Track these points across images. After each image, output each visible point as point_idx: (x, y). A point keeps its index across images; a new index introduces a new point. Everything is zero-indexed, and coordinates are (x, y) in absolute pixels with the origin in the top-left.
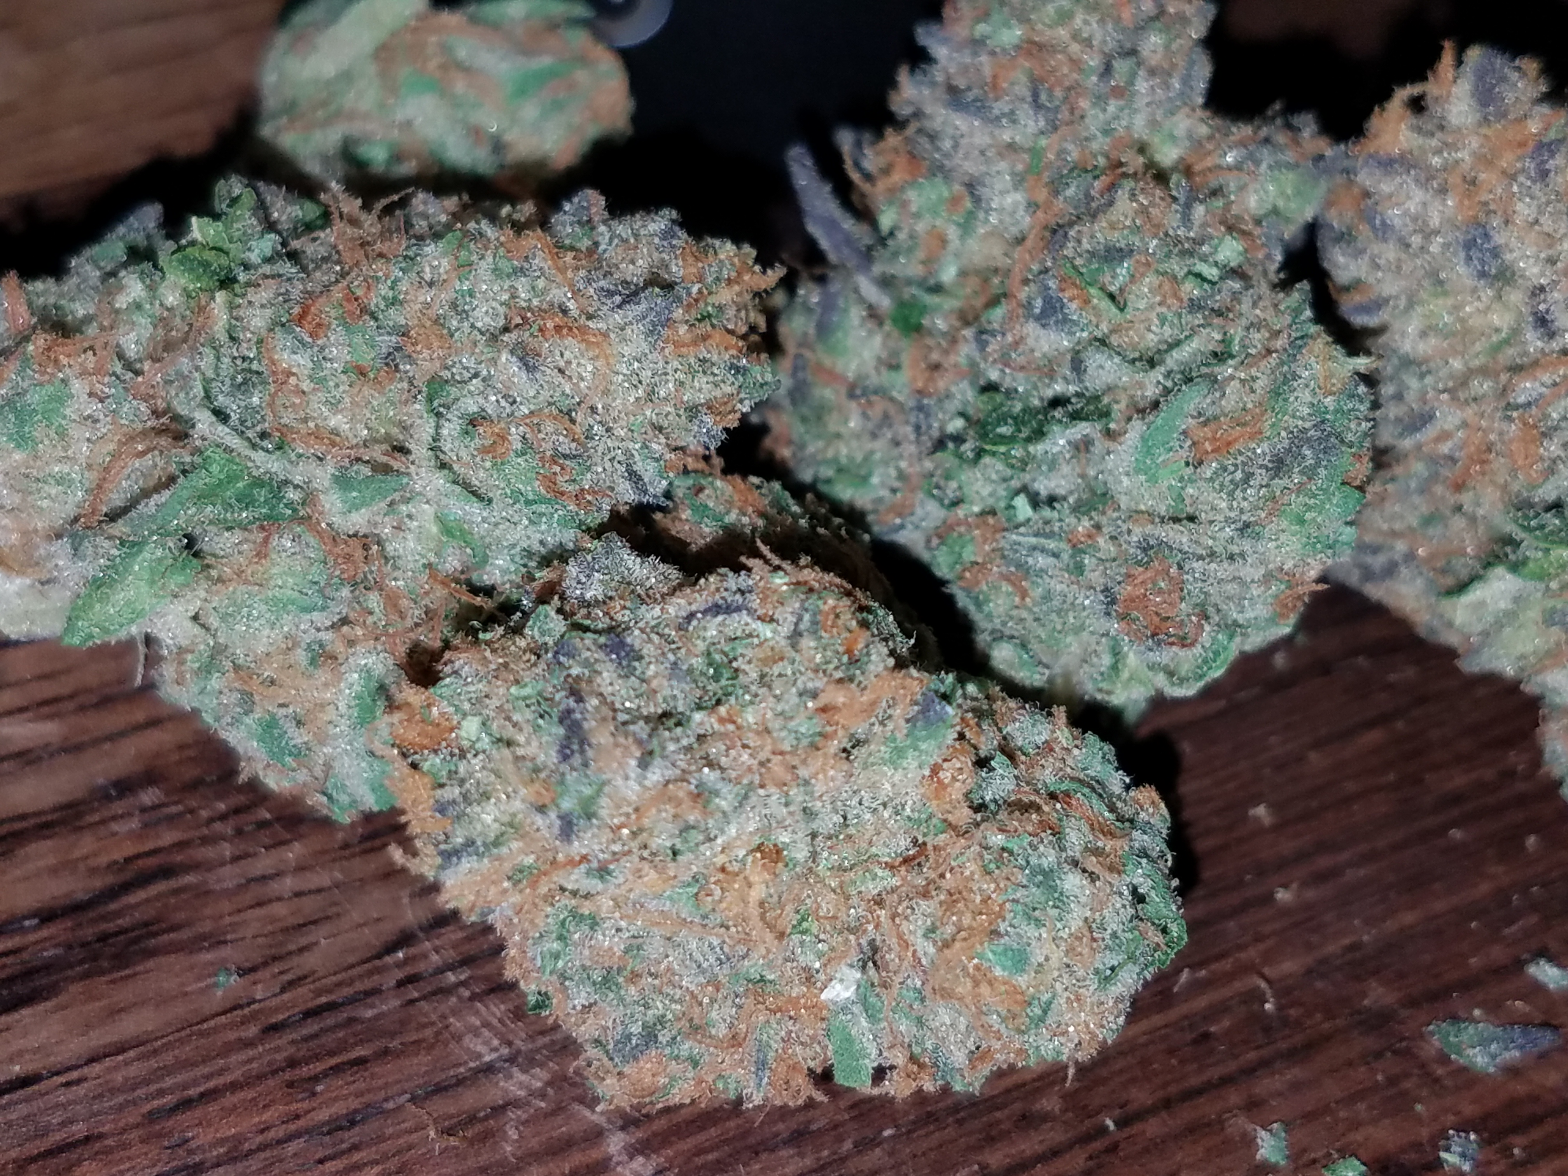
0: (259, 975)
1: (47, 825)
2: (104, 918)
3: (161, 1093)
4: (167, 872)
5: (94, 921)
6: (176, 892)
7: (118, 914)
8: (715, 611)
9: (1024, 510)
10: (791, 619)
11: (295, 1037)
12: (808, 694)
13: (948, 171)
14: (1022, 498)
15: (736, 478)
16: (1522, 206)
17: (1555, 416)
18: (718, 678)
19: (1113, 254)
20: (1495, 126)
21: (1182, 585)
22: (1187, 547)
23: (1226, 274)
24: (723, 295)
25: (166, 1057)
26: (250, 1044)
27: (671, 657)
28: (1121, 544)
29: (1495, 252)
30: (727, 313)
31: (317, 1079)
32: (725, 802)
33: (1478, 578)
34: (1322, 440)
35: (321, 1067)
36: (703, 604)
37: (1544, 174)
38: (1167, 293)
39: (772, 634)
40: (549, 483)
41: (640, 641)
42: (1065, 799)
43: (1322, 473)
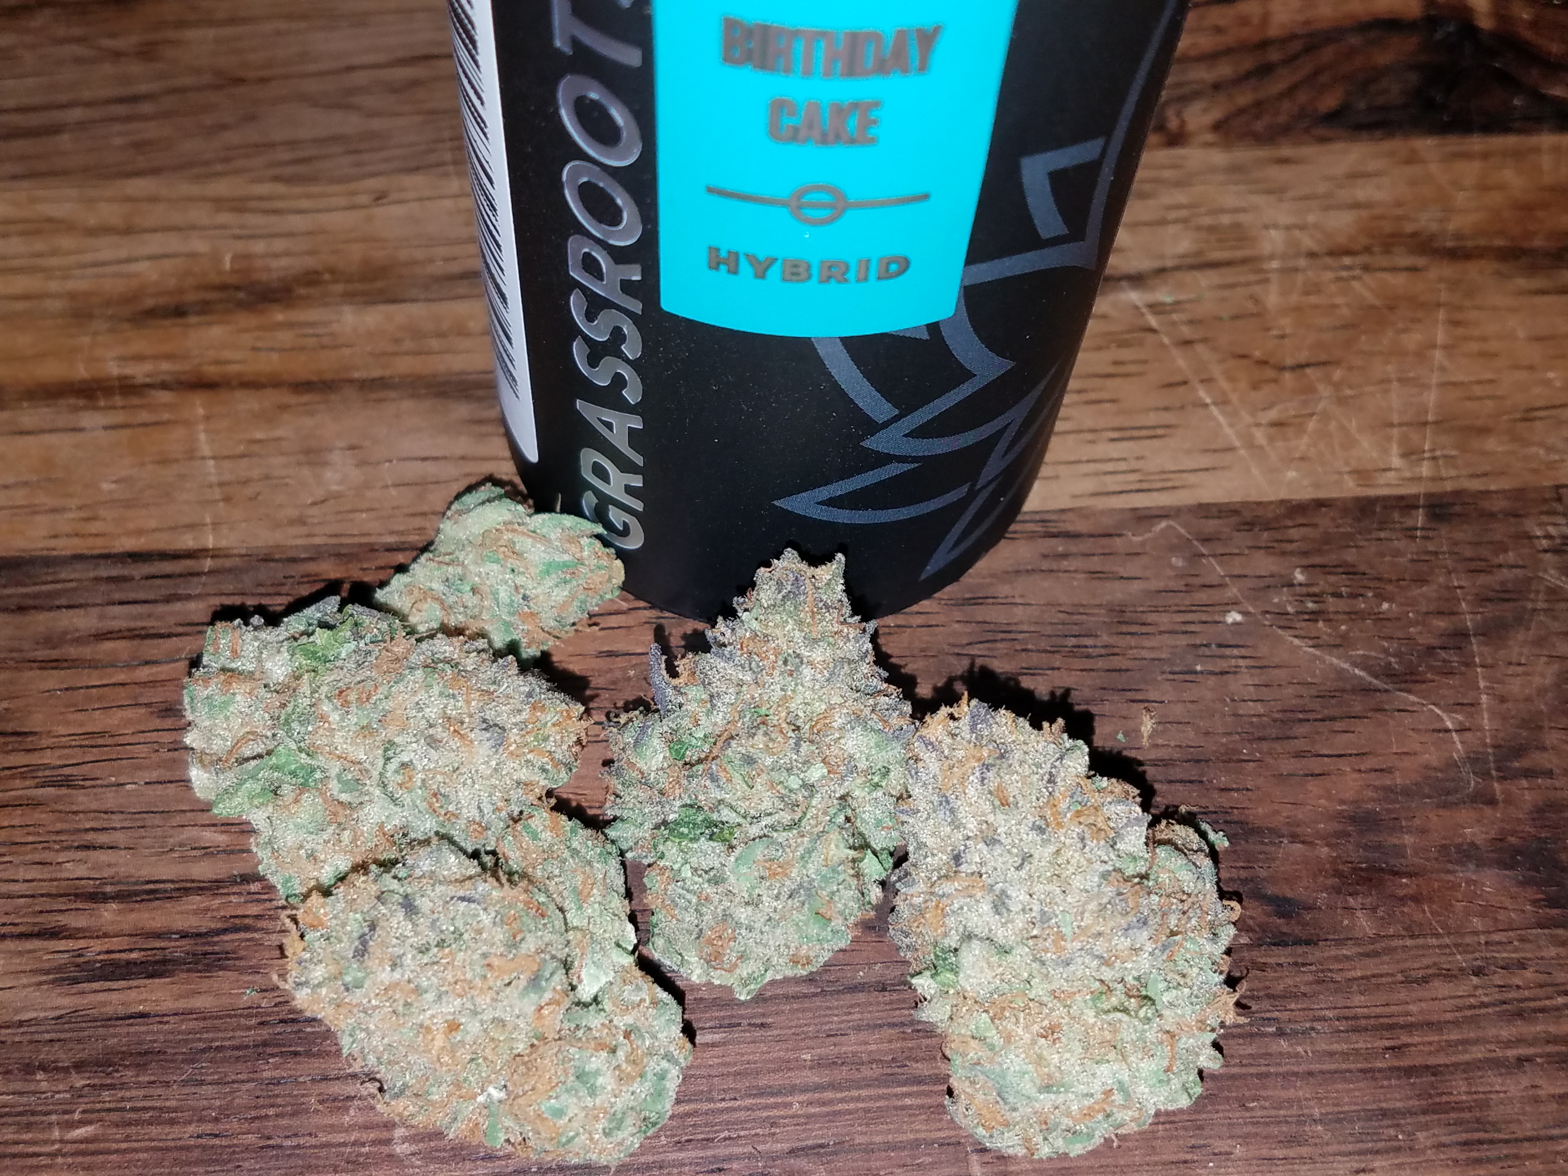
0: (266, 994)
1: (202, 889)
2: (209, 944)
3: (200, 1040)
4: (247, 928)
5: (203, 944)
6: (248, 940)
7: (216, 943)
8: (462, 899)
9: (687, 872)
10: (493, 914)
11: (271, 1031)
12: (485, 955)
13: (706, 684)
14: (688, 866)
15: (555, 814)
16: (971, 791)
17: (956, 906)
18: (453, 933)
19: (749, 760)
20: (972, 745)
21: (734, 939)
22: (742, 920)
23: (805, 785)
24: (550, 730)
25: (209, 1023)
26: (249, 1028)
27: (436, 915)
28: (716, 908)
29: (952, 811)
30: (552, 739)
31: (272, 1055)
32: (430, 996)
33: (920, 973)
34: (809, 889)
35: (276, 1050)
36: (461, 893)
37: (983, 779)
38: (772, 787)
39: (486, 919)
40: (431, 805)
41: (423, 904)
42: (627, 1035)
43: (807, 905)
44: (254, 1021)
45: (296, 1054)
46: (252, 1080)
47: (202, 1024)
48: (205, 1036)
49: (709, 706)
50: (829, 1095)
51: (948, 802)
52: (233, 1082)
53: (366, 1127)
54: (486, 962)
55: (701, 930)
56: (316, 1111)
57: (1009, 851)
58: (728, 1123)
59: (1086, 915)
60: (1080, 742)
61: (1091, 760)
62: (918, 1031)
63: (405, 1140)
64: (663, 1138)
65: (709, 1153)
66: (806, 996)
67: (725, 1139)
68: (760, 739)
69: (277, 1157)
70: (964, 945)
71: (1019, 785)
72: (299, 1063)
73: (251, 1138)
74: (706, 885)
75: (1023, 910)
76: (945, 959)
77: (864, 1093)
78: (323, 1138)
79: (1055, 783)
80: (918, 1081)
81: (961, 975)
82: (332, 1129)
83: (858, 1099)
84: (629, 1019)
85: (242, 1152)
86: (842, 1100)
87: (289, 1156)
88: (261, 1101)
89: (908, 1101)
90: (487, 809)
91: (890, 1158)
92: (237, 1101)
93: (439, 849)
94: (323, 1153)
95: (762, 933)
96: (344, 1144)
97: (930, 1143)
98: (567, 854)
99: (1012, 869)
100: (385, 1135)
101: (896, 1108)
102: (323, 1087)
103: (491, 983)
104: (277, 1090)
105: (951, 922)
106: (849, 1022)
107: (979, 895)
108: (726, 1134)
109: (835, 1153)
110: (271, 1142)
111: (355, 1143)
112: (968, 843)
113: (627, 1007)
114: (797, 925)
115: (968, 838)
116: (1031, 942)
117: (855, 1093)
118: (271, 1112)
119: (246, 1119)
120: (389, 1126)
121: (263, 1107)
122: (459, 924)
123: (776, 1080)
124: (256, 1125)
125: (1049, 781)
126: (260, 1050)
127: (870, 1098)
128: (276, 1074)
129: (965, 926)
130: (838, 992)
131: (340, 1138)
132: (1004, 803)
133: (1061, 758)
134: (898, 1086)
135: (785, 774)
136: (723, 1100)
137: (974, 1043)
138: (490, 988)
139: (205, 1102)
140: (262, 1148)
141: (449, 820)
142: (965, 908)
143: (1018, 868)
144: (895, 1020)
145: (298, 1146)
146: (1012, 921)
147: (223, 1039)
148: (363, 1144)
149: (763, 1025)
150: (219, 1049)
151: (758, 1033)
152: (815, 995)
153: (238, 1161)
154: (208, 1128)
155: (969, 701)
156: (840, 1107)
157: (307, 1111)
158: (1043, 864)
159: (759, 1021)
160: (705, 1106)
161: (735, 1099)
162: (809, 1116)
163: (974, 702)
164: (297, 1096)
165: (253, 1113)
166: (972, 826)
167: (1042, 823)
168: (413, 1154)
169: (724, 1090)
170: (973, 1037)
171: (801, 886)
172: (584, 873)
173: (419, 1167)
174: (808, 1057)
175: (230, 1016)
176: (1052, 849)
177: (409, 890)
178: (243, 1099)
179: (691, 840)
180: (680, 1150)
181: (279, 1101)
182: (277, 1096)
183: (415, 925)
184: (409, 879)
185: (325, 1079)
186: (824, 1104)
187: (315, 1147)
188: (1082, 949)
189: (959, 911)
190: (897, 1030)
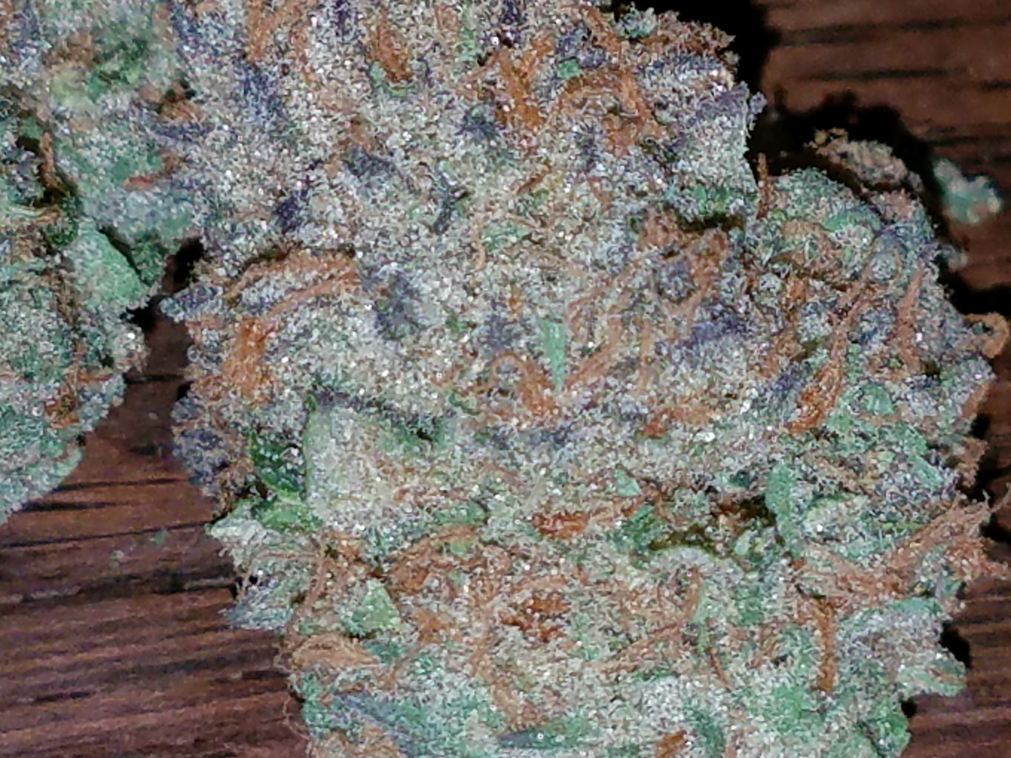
17: (293, 329)
29: (275, 104)
33: (231, 510)
51: (262, 82)
57: (416, 192)
59: (601, 321)
62: (259, 675)
70: (315, 417)
71: (434, 29)
75: (451, 322)
76: (279, 463)
79: (519, 19)
81: (314, 493)
99: (424, 232)
105: (282, 367)
106: (89, 665)
107: (345, 297)
112: (313, 175)
115: (317, 163)
129: (317, 375)
132: (398, 73)
137: (348, 649)
142: (316, 333)
143: (438, 228)
144: (203, 655)
158: (498, 215)
167: (488, 111)
170: (349, 635)
188: (592, 405)
189: (302, 340)
190: (209, 675)
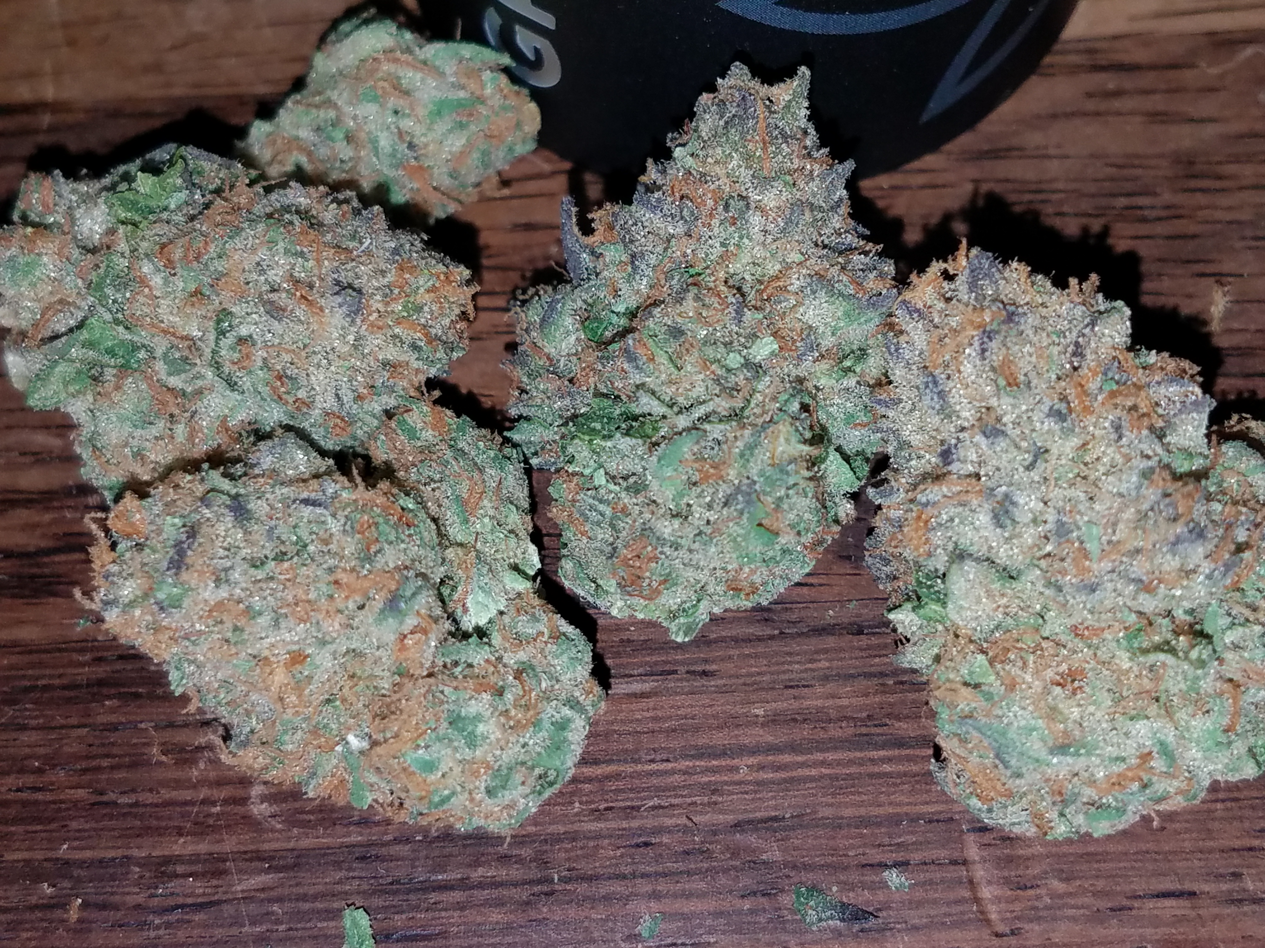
1: (31, 501)
2: (38, 566)
3: (24, 677)
5: (31, 566)
7: (46, 565)
8: (306, 502)
9: (600, 479)
10: (343, 521)
11: (108, 669)
12: (331, 570)
13: (628, 242)
14: (602, 471)
15: (439, 408)
16: (967, 368)
17: (945, 517)
18: (296, 543)
19: (676, 332)
20: (971, 307)
21: (656, 559)
22: (666, 536)
23: (748, 364)
24: (423, 297)
25: (35, 657)
26: (83, 665)
27: (273, 523)
28: (634, 521)
29: (942, 395)
30: (426, 309)
31: (109, 697)
32: (264, 620)
33: (900, 606)
34: (749, 494)
35: (113, 691)
36: (305, 495)
37: (984, 351)
38: (705, 367)
39: (334, 526)
40: (274, 389)
41: (259, 507)
42: (518, 675)
43: (746, 515)
44: (88, 657)
45: (137, 696)
46: (85, 726)
47: (26, 658)
48: (30, 672)
49: (630, 269)
50: (787, 758)
51: (935, 383)
52: (62, 727)
53: (219, 783)
54: (331, 579)
55: (615, 549)
56: (160, 763)
57: (1018, 447)
58: (658, 789)
59: (1121, 526)
60: (1120, 303)
61: (1133, 326)
62: (902, 683)
63: (264, 799)
64: (577, 805)
65: (635, 824)
66: (760, 639)
67: (654, 808)
68: (690, 305)
69: (111, 817)
70: (954, 566)
71: (1034, 359)
72: (140, 707)
73: (81, 793)
74: (623, 495)
75: (1035, 521)
76: (931, 586)
77: (830, 756)
78: (167, 794)
79: (1082, 356)
80: (900, 743)
81: (950, 606)
82: (178, 784)
83: (823, 763)
84: (522, 656)
85: (68, 809)
86: (803, 765)
87: (124, 815)
88: (94, 750)
89: (887, 768)
90: (347, 397)
91: (862, 836)
92: (66, 749)
93: (284, 444)
94: (166, 812)
95: (690, 551)
96: (192, 803)
97: (914, 819)
98: (449, 454)
99: (1021, 469)
100: (240, 793)
101: (871, 776)
102: (169, 735)
103: (341, 606)
104: (113, 737)
105: (938, 537)
106: (813, 670)
107: (975, 502)
108: (656, 801)
109: (793, 828)
110: (105, 798)
111: (203, 802)
112: (961, 435)
113: (519, 641)
114: (735, 540)
115: (963, 429)
116: (1043, 563)
117: (819, 756)
118: (105, 763)
119: (75, 771)
120: (245, 782)
121: (94, 757)
122: (304, 533)
123: (720, 739)
124: (87, 777)
125: (1074, 354)
126: (95, 690)
127: (839, 763)
128: (113, 718)
129: (956, 543)
130: (800, 635)
131: (187, 795)
132: (1012, 383)
133: (1093, 324)
134: (876, 749)
135: (721, 349)
136: (652, 761)
137: (965, 692)
138: (340, 611)
139: (27, 750)
140: (93, 804)
141: (298, 409)
142: (957, 520)
143: (1029, 467)
144: (873, 669)
145: (136, 804)
146: (1019, 536)
147: (51, 677)
148: (214, 803)
149: (705, 673)
150: (46, 688)
151: (699, 682)
152: (772, 638)
153: (64, 819)
154: (30, 780)
155: (968, 250)
156: (801, 772)
157: (147, 763)
158: (1063, 462)
159: (699, 668)
160: (629, 768)
161: (668, 761)
162: (758, 783)
163: (974, 251)
164: (135, 744)
165: (84, 764)
166: (967, 415)
167: (1063, 407)
168: (273, 816)
169: (654, 750)
170: (966, 684)
171: (738, 490)
172: (471, 479)
173: (280, 831)
174: (760, 712)
175: (60, 650)
176: (1075, 441)
177: (242, 491)
178: (72, 748)
179: (604, 437)
180: (598, 819)
181: (115, 751)
182: (113, 744)
183: (246, 532)
184: (244, 479)
185: (171, 725)
186: (779, 768)
187: (156, 805)
188: (1113, 571)
189: (949, 524)
190: (875, 681)
